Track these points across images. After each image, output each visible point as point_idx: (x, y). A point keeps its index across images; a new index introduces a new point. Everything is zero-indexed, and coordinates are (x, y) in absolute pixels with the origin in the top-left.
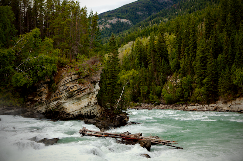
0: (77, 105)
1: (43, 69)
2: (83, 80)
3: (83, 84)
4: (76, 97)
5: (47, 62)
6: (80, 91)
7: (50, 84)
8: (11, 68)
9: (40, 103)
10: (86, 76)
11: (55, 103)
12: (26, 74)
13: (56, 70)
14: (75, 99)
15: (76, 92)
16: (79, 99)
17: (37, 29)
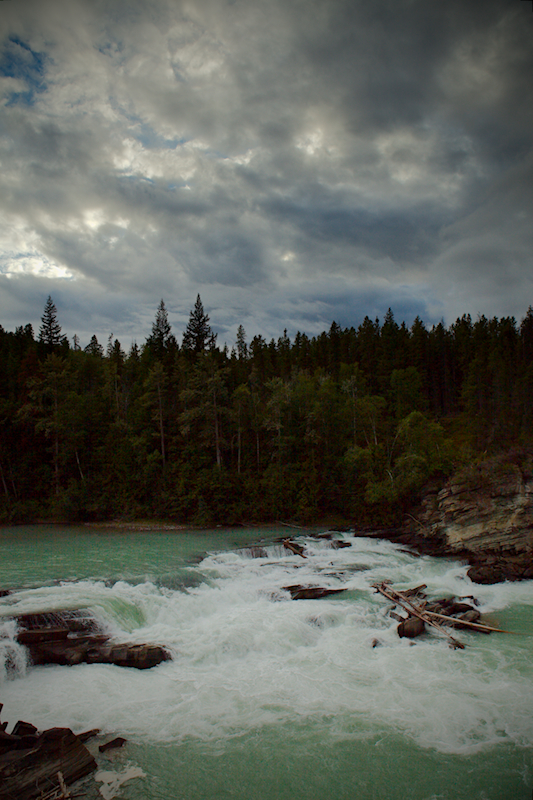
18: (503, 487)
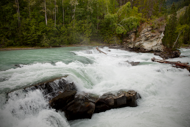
0: (150, 44)
1: (132, 25)
2: (154, 30)
3: (154, 33)
4: (150, 40)
5: (134, 21)
6: (153, 37)
7: (136, 33)
8: (116, 24)
9: (130, 43)
10: (156, 28)
11: (138, 43)
12: (123, 27)
13: (139, 25)
14: (150, 41)
15: (150, 37)
16: (151, 41)
17: (129, 3)
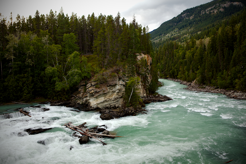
0: (96, 101)
2: (99, 85)
3: (99, 88)
15: (94, 94)
18: (112, 82)
